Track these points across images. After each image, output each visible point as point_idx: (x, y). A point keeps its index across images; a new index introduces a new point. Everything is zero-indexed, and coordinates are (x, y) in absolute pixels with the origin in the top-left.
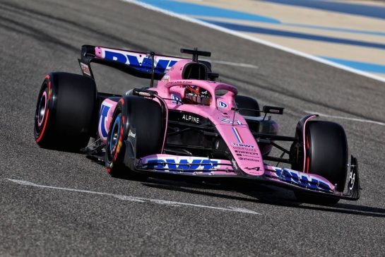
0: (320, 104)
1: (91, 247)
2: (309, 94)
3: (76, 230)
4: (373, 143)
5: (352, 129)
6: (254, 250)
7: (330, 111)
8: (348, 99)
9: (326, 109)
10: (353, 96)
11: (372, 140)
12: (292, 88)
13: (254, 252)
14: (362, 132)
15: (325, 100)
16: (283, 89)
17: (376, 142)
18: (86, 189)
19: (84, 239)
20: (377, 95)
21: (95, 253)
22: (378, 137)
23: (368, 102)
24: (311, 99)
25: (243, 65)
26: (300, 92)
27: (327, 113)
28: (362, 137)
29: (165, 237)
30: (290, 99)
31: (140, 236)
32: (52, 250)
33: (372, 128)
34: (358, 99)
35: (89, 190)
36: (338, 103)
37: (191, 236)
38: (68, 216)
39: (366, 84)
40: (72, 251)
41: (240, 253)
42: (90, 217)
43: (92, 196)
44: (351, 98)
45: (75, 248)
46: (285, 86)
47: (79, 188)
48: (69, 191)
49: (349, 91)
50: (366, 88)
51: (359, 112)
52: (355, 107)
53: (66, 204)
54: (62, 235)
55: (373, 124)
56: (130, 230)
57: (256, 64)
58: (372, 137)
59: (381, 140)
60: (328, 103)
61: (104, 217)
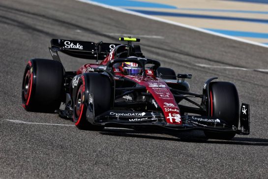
0: (205, 59)
1: (63, 160)
2: (198, 53)
3: (53, 150)
4: (240, 82)
5: (226, 74)
6: (168, 155)
7: (212, 63)
8: (223, 55)
9: (209, 62)
10: (226, 52)
11: (239, 80)
12: (186, 50)
13: (168, 157)
14: (233, 75)
15: (208, 56)
16: (181, 51)
17: (242, 81)
18: (58, 123)
19: (58, 155)
20: (241, 51)
21: (66, 164)
22: (243, 78)
23: (235, 56)
24: (199, 56)
25: (155, 37)
26: (192, 52)
27: (210, 65)
28: (233, 78)
29: (110, 151)
30: (186, 57)
31: (95, 152)
32: (38, 164)
33: (239, 72)
34: (229, 55)
35: (59, 123)
36: (217, 58)
37: (127, 149)
38: (46, 141)
39: (234, 45)
40: (51, 164)
41: (159, 158)
42: (61, 142)
43: (62, 127)
44: (224, 54)
45: (53, 161)
46: (182, 49)
47: (53, 122)
48: (47, 125)
49: (223, 49)
50: (234, 47)
51: (230, 62)
52: (227, 59)
53: (45, 133)
54: (44, 154)
55: (239, 70)
56: (87, 148)
57: (163, 36)
58: (239, 78)
59: (245, 80)
60: (210, 58)
61: (70, 141)
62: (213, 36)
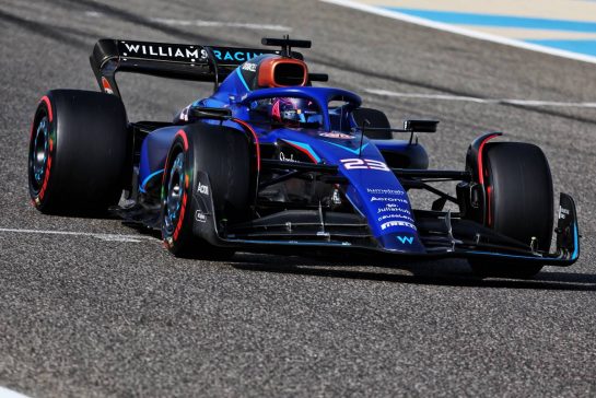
0: (387, 77)
1: (66, 315)
2: (371, 63)
3: (42, 290)
4: (469, 130)
5: (437, 111)
6: (308, 301)
7: (403, 86)
8: (428, 68)
9: (397, 84)
10: (434, 61)
11: (467, 126)
12: (344, 57)
13: (308, 305)
14: (452, 115)
15: (394, 70)
16: (332, 59)
17: (475, 128)
18: (51, 229)
19: (54, 303)
20: (469, 58)
21: (73, 323)
22: (477, 121)
23: (457, 70)
24: (374, 70)
25: (271, 27)
26: (357, 62)
27: (399, 90)
28: (452, 122)
29: (175, 292)
30: (344, 73)
31: (139, 293)
32: (9, 324)
33: (467, 107)
34: (444, 67)
35: (55, 229)
36: (414, 74)
37: (213, 288)
38: (27, 270)
39: (454, 44)
40: (38, 323)
41: (287, 307)
42: (62, 270)
43: (62, 238)
44: (432, 65)
45: (43, 317)
46: (335, 55)
47: (41, 227)
48: (26, 234)
49: (428, 55)
50: (453, 49)
51: (446, 84)
52: (438, 78)
53: (23, 252)
54: (22, 300)
55: (467, 102)
56: (122, 285)
57: (288, 25)
58: (467, 121)
59: (481, 125)
60: (399, 75)
61: (82, 269)
62: (406, 25)
